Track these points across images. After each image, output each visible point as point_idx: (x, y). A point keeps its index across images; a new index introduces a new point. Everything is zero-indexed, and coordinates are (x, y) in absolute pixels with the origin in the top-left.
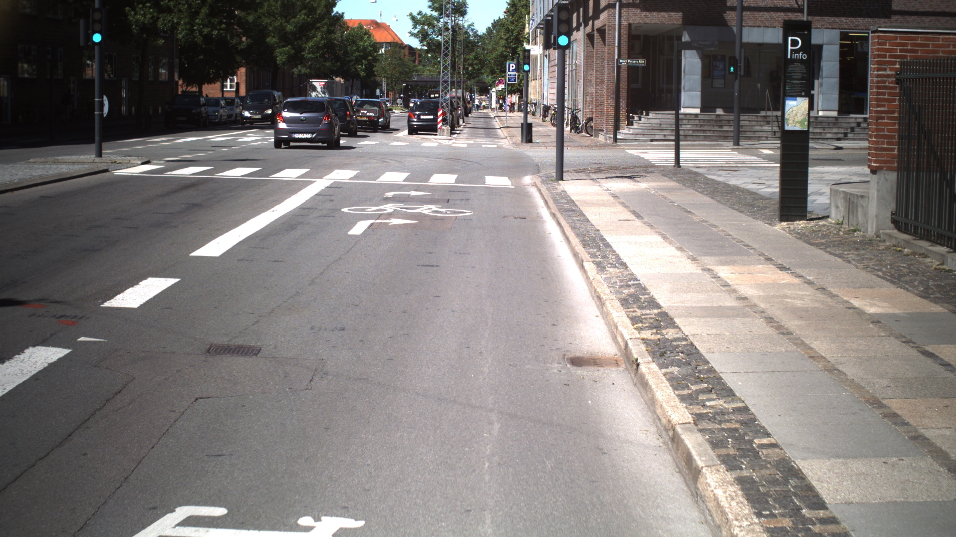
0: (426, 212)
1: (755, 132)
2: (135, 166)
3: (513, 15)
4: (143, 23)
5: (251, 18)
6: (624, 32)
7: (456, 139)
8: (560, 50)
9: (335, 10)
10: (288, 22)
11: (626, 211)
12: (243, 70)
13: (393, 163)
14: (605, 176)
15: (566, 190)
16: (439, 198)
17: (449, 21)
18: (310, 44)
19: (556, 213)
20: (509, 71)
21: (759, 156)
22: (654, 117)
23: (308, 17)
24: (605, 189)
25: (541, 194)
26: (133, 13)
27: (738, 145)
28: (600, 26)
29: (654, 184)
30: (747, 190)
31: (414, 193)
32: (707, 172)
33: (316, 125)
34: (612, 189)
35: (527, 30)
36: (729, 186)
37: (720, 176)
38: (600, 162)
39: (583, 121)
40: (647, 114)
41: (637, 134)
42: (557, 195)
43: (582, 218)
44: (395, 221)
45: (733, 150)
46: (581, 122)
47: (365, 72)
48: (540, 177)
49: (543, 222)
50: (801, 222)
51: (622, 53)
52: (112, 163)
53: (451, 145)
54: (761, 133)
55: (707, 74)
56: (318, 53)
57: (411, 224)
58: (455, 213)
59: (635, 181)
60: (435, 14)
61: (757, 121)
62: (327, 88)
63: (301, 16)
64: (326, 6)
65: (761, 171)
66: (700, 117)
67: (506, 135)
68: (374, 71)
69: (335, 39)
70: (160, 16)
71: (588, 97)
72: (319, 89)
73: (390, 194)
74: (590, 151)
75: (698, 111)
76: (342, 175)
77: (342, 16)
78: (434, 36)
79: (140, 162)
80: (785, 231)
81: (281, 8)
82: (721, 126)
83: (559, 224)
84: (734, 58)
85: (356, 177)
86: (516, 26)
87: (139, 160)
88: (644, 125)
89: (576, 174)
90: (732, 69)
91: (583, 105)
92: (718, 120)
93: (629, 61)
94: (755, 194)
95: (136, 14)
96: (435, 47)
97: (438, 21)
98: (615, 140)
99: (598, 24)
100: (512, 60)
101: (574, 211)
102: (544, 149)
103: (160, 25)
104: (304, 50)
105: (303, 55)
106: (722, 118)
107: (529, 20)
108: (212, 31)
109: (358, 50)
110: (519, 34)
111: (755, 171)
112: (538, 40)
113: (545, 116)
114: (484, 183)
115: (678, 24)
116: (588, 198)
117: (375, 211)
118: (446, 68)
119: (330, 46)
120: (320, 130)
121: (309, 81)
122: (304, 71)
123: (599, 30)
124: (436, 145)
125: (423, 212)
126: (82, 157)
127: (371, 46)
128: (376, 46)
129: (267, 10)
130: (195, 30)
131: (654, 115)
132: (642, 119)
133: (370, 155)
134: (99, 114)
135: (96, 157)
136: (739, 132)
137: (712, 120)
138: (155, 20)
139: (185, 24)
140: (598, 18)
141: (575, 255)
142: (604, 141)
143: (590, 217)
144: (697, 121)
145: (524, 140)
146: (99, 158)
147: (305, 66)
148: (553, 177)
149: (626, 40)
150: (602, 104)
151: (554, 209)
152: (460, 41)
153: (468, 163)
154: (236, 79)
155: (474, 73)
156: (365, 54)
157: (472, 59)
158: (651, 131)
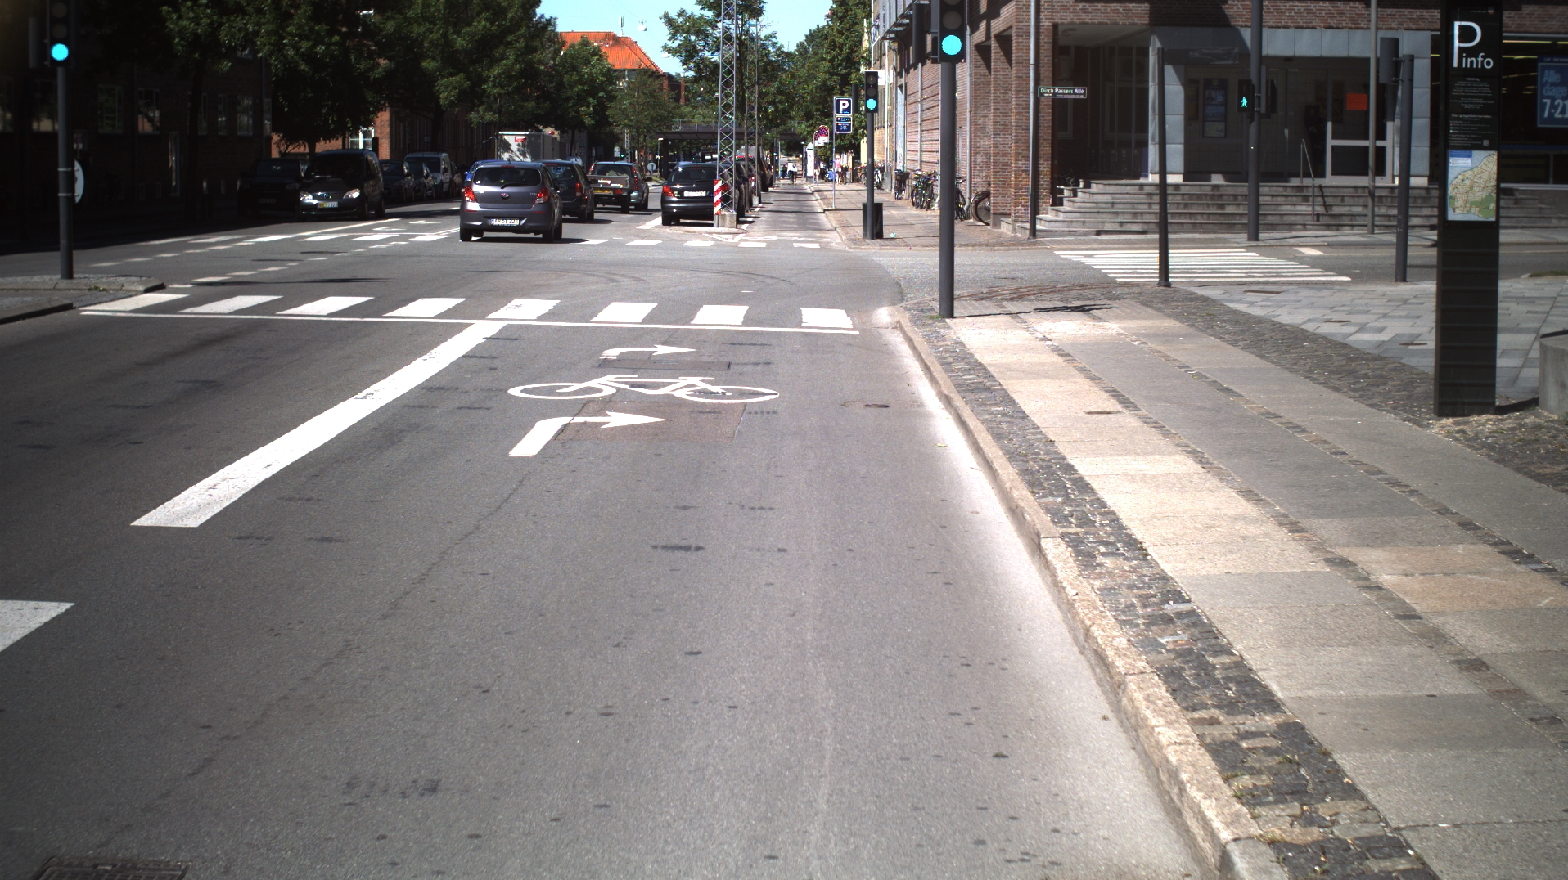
0: (682, 394)
1: (1282, 215)
2: (131, 296)
3: (841, 19)
4: (195, 34)
5: (390, 26)
6: (1045, 38)
7: (746, 232)
8: (945, 64)
9: (539, 11)
10: (458, 33)
11: (1096, 389)
12: (384, 117)
13: (627, 282)
14: (1032, 307)
15: (963, 339)
16: (711, 359)
17: (733, 27)
18: (497, 70)
19: (952, 395)
20: (838, 112)
21: (1302, 260)
22: (1100, 191)
23: (492, 24)
24: (1040, 336)
25: (914, 348)
26: (174, 16)
27: (1257, 239)
28: (1001, 29)
29: (1132, 324)
30: (1324, 338)
31: (662, 350)
32: (1225, 297)
33: (526, 205)
34: (1054, 336)
35: (866, 44)
36: (1281, 327)
37: (1252, 304)
38: (1012, 275)
39: (970, 199)
40: (1087, 186)
41: (1072, 222)
42: (947, 351)
43: (1009, 410)
44: (617, 419)
45: (1248, 249)
46: (967, 200)
47: (593, 118)
48: (907, 309)
49: (927, 416)
50: (1484, 417)
51: (1042, 77)
52: (90, 289)
53: (738, 243)
54: (1293, 218)
55: (1193, 114)
56: (510, 86)
57: (647, 426)
58: (742, 394)
59: (1095, 318)
60: (709, 14)
61: (1286, 196)
62: (529, 146)
63: (479, 22)
64: (523, 6)
65: (1325, 293)
66: (1184, 190)
67: (835, 224)
68: (608, 117)
69: (540, 62)
70: (224, 20)
71: (979, 156)
73: (612, 353)
74: (991, 253)
75: (1179, 179)
76: (526, 310)
77: (550, 22)
78: (706, 52)
79: (141, 288)
80: (1457, 439)
81: (445, 9)
82: (1222, 206)
83: (963, 424)
84: (1248, 82)
85: (551, 315)
86: (848, 37)
87: (140, 283)
88: (1083, 205)
89: (976, 304)
90: (1244, 101)
91: (970, 169)
92: (1216, 195)
93: (1057, 90)
94: (1345, 346)
95: (180, 17)
96: (707, 73)
97: (714, 27)
98: (1034, 232)
99: (997, 25)
100: (842, 94)
101: (988, 389)
102: (904, 250)
103: (224, 37)
104: (485, 81)
105: (484, 89)
106: (1223, 191)
107: (869, 28)
108: (314, 46)
109: (580, 82)
110: (852, 51)
111: (1311, 293)
112: (886, 60)
113: (899, 190)
114: (799, 325)
115: (1142, 24)
116: (1011, 359)
117: (576, 393)
118: (727, 107)
119: (530, 73)
120: (534, 213)
121: (498, 134)
122: (488, 117)
123: (998, 37)
124: (709, 244)
125: (677, 394)
126: (37, 279)
127: (603, 75)
128: (612, 75)
129: (422, 13)
130: (285, 45)
131: (1101, 186)
132: (1079, 194)
133: (587, 268)
134: (66, 197)
135: (63, 278)
136: (1258, 215)
137: (1206, 195)
138: (215, 28)
139: (268, 34)
140: (997, 15)
141: (1015, 512)
142: (1010, 234)
143: (1028, 407)
144: (1179, 198)
145: (868, 234)
146: (69, 281)
147: (489, 109)
148: (932, 309)
149: (1049, 53)
150: (1005, 167)
151: (948, 388)
152: (753, 62)
153: (768, 281)
154: (373, 131)
155: (776, 118)
156: (593, 87)
157: (774, 94)
158: (1096, 215)
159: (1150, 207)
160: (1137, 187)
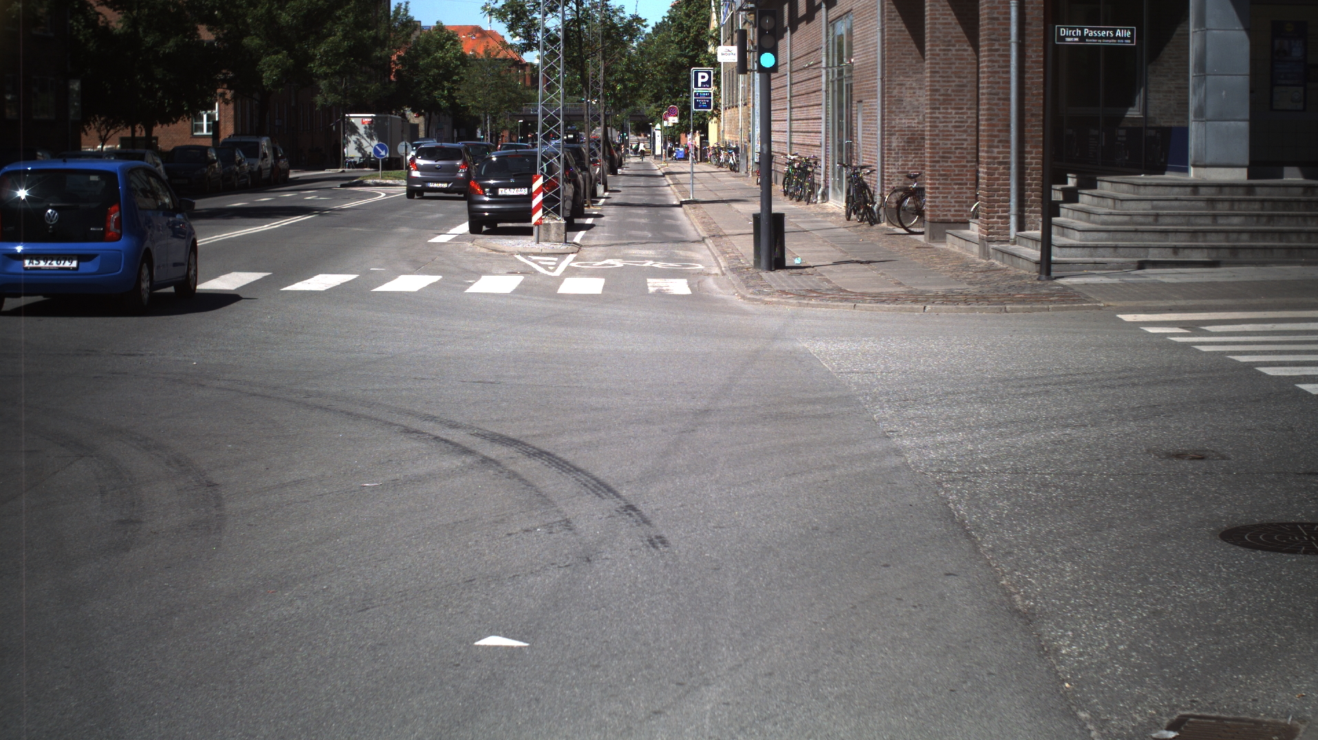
7: (579, 250)
20: (696, 86)
33: (453, 174)
35: (714, 25)
39: (882, 195)
46: (878, 198)
53: (561, 278)
55: (1261, 75)
56: (337, 65)
62: (376, 128)
72: (362, 130)
75: (1239, 175)
91: (883, 157)
92: (1306, 200)
93: (1086, 31)
98: (1047, 266)
104: (312, 58)
106: (1310, 194)
109: (434, 65)
110: (699, 32)
120: (457, 179)
121: (344, 117)
124: (514, 283)
131: (1124, 187)
144: (1257, 206)
145: (764, 262)
154: (217, 115)
155: (624, 97)
156: (448, 72)
157: (622, 71)
158: (1132, 235)
159: (1215, 222)
160: (1188, 189)
